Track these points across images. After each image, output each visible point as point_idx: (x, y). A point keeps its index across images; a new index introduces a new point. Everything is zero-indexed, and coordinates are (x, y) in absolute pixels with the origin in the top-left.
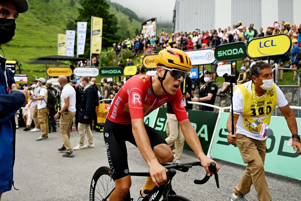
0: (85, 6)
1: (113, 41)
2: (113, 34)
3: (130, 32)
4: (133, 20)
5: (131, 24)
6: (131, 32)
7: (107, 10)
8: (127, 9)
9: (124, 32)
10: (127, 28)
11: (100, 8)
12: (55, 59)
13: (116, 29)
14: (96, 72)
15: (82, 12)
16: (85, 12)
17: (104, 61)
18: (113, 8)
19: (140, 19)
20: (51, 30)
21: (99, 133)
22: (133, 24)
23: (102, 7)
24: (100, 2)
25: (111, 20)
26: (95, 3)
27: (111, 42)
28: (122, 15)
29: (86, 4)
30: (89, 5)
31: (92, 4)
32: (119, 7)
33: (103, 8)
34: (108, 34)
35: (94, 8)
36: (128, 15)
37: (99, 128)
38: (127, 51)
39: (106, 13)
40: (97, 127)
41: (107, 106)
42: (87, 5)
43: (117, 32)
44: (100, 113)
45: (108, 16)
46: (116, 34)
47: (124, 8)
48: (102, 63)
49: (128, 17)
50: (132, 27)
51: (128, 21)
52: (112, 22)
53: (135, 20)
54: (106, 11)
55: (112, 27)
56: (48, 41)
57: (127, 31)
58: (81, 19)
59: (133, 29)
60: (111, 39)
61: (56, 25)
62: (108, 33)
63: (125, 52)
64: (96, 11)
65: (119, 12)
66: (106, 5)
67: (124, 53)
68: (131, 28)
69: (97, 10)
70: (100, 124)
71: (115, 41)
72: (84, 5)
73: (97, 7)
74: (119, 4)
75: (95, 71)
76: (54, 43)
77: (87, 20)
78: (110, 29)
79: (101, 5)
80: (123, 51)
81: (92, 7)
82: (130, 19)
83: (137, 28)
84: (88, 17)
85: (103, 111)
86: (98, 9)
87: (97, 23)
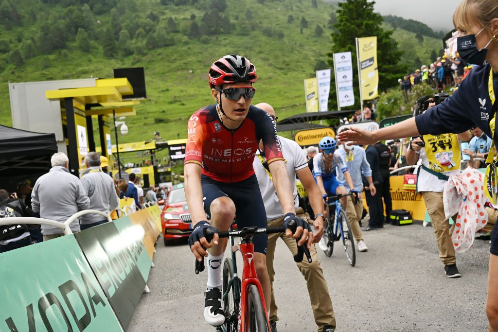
0: (342, 27)
1: (394, 76)
2: (394, 63)
3: (421, 60)
4: (424, 37)
5: (422, 45)
6: (422, 58)
7: (379, 25)
8: (411, 21)
9: (411, 61)
10: (415, 53)
11: (367, 25)
12: (304, 120)
13: (399, 55)
14: (374, 128)
15: (338, 38)
16: (342, 37)
17: (384, 111)
18: (386, 25)
19: (436, 33)
20: (292, 80)
21: (398, 227)
22: (424, 45)
23: (370, 22)
24: (365, 16)
25: (387, 40)
26: (357, 18)
27: (392, 78)
28: (403, 34)
29: (342, 24)
30: (348, 24)
31: (352, 21)
32: (396, 22)
33: (372, 24)
34: (385, 66)
35: (356, 28)
36: (414, 31)
37: (398, 218)
38: (424, 87)
39: (378, 32)
40: (393, 217)
41: (407, 179)
42: (345, 24)
43: (399, 60)
44: (394, 193)
45: (381, 36)
46: (399, 63)
47: (406, 20)
48: (381, 115)
49: (415, 35)
50: (424, 50)
51: (415, 41)
52: (390, 45)
53: (428, 37)
54: (378, 27)
55: (389, 52)
56: (288, 98)
57: (416, 58)
58: (337, 49)
59: (427, 52)
60: (391, 74)
61: (297, 71)
62: (385, 64)
63: (420, 88)
64: (361, 32)
65: (398, 29)
66: (375, 19)
67: (419, 91)
68: (422, 52)
69: (362, 29)
70: (398, 212)
71: (399, 75)
72: (340, 25)
73: (362, 24)
74: (395, 16)
75: (372, 126)
76: (297, 99)
77: (347, 49)
78: (388, 58)
79: (368, 20)
80: (416, 89)
81: (353, 26)
82: (420, 37)
83: (432, 49)
84: (348, 44)
85: (399, 189)
86: (363, 27)
87: (367, 46)
